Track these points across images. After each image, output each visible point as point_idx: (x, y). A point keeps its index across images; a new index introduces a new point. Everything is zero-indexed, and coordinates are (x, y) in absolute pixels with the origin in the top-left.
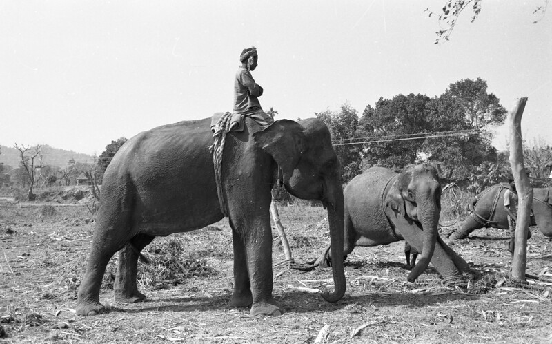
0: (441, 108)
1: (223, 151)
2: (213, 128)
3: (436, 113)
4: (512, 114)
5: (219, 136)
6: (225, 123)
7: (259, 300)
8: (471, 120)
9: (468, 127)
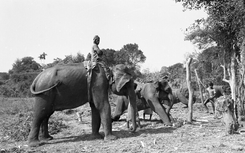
0: (120, 55)
1: (91, 77)
2: (86, 67)
3: (118, 57)
4: (188, 63)
5: (90, 71)
6: (90, 66)
7: (108, 135)
8: (132, 60)
9: (131, 64)
